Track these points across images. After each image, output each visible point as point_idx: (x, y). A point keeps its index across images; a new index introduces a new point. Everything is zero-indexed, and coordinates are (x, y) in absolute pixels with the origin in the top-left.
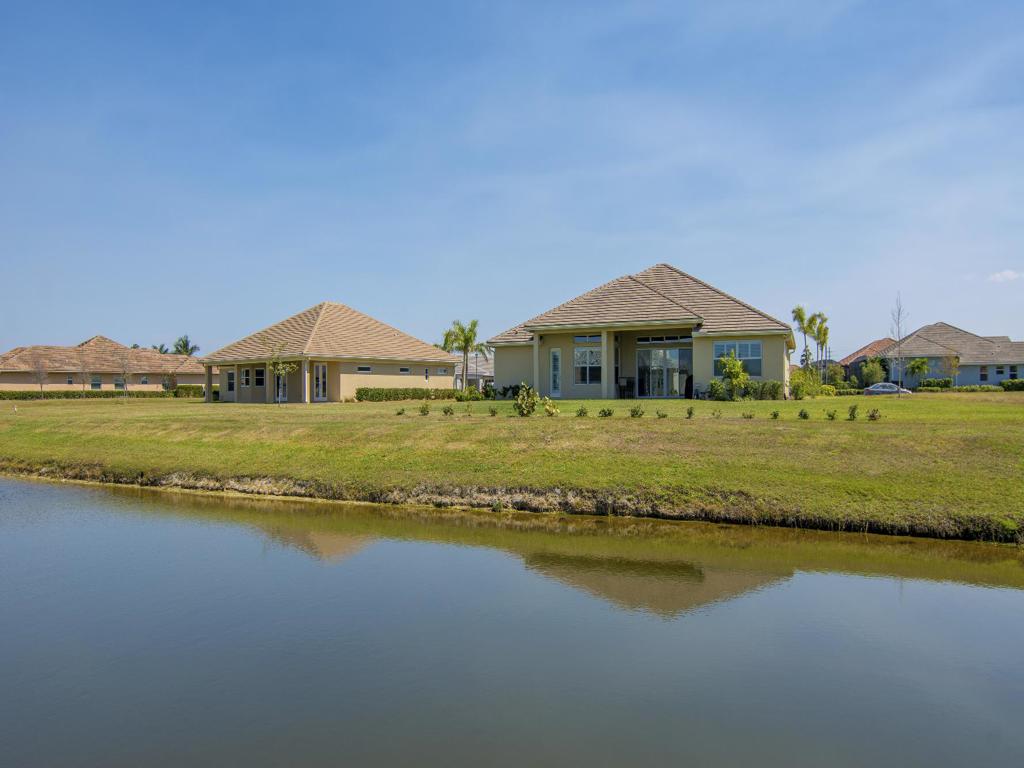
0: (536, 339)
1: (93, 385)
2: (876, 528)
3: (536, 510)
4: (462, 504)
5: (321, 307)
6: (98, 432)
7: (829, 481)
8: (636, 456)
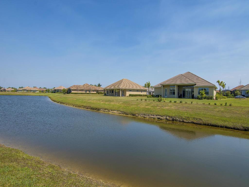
0: (162, 86)
1: (86, 92)
2: (226, 127)
3: (161, 119)
4: (148, 117)
5: (123, 79)
6: (89, 101)
7: (218, 118)
8: (180, 111)
